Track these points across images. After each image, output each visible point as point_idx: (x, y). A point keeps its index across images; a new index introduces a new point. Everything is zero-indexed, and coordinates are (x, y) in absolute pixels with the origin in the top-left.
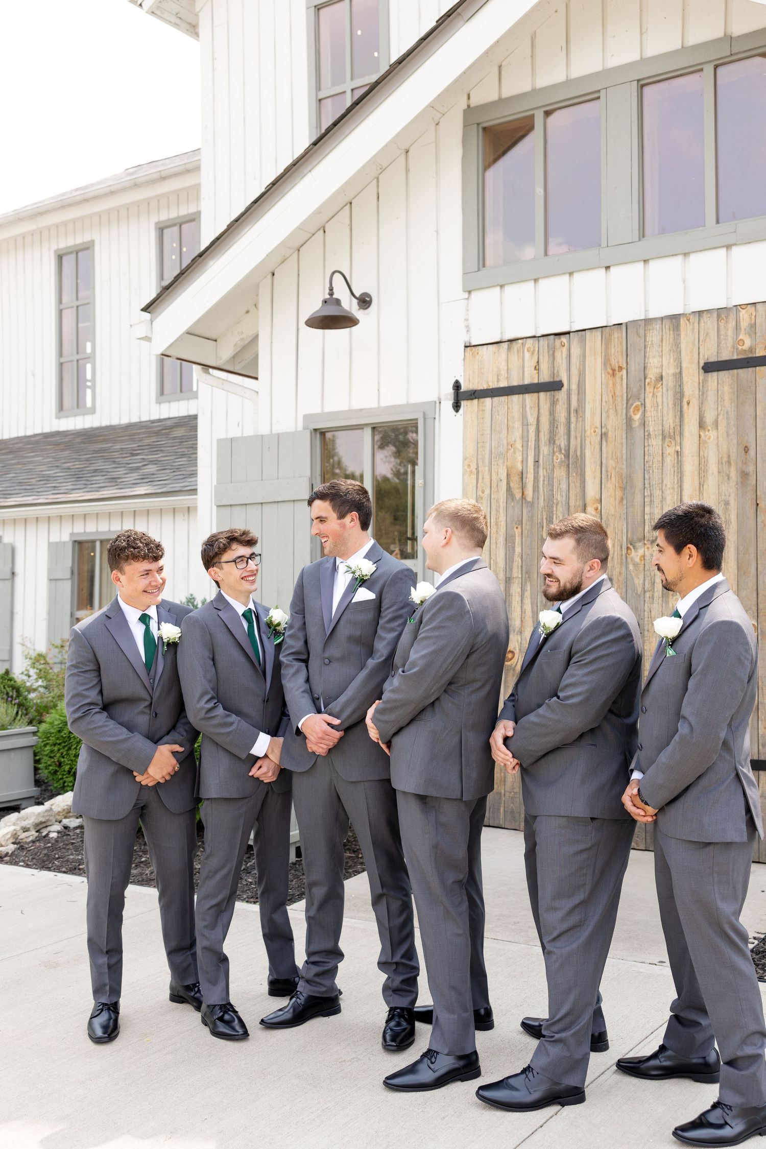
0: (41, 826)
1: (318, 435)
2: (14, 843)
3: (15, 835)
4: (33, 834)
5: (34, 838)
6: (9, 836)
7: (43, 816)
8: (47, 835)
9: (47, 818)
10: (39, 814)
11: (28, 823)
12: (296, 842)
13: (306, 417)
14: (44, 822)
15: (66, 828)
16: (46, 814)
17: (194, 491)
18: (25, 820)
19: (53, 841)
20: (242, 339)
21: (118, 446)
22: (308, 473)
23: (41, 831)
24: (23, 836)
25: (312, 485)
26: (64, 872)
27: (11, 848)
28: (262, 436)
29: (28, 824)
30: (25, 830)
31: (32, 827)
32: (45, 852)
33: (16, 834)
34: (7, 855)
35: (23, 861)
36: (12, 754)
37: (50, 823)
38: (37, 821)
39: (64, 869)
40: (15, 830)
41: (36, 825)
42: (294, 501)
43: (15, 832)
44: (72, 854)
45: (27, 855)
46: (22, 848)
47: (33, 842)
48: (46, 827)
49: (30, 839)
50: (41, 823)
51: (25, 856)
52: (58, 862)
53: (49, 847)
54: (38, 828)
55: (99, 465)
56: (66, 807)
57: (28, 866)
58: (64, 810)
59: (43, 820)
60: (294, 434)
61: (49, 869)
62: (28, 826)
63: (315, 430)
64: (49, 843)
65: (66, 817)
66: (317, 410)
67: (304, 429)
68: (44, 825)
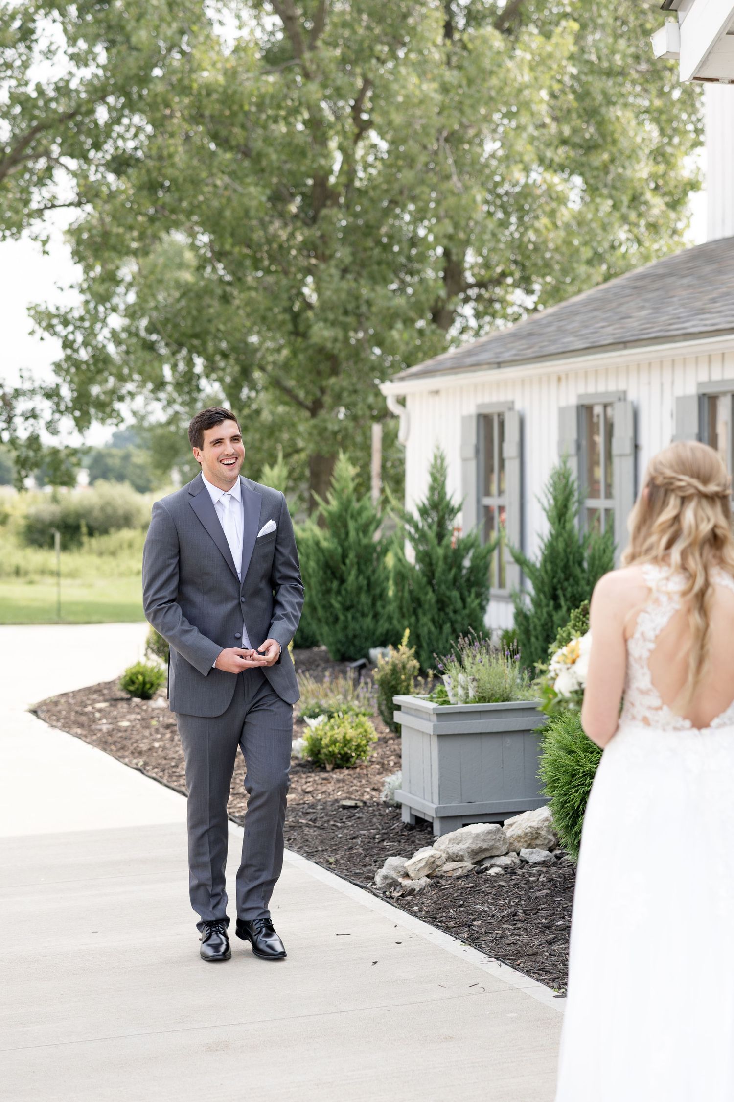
0: (484, 855)
2: (428, 876)
3: (435, 865)
4: (466, 866)
5: (465, 871)
6: (423, 864)
7: (484, 840)
8: (487, 869)
9: (491, 843)
10: (476, 836)
11: (462, 848)
14: (486, 850)
15: (521, 862)
16: (489, 837)
18: (458, 844)
23: (481, 862)
24: (447, 867)
27: (421, 882)
29: (462, 850)
30: (453, 858)
31: (468, 855)
32: (457, 894)
33: (433, 862)
34: (412, 892)
35: (420, 906)
37: (497, 853)
38: (474, 847)
40: (432, 856)
41: (474, 853)
43: (432, 859)
44: (484, 902)
45: (434, 896)
46: (435, 886)
47: (458, 878)
48: (492, 857)
49: (458, 873)
50: (484, 850)
52: (455, 912)
54: (478, 858)
56: (529, 830)
58: (526, 834)
59: (485, 846)
61: (434, 921)
62: (461, 853)
64: (475, 881)
65: (528, 846)
68: (488, 854)
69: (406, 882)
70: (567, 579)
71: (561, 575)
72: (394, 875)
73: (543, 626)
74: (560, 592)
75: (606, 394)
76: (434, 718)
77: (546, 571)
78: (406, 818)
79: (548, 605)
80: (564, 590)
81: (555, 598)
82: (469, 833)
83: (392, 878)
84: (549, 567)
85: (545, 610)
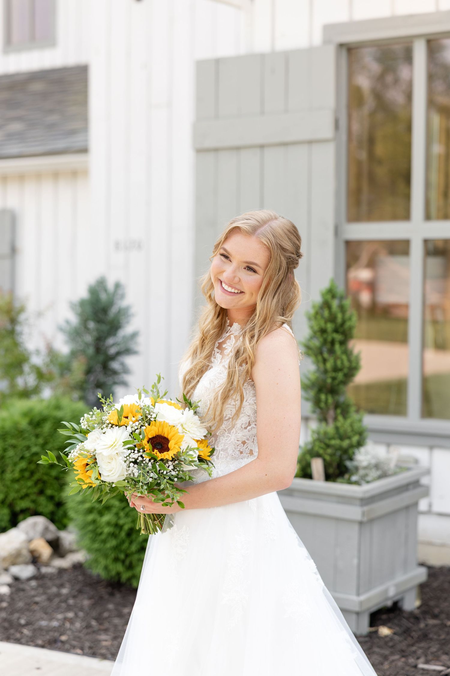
1: (345, 51)
13: (328, 29)
15: (16, 579)
17: (84, 150)
25: (338, 120)
42: (310, 142)
44: (42, 619)
60: (310, 51)
63: (341, 46)
65: (14, 564)
66: (341, 18)
67: (325, 44)
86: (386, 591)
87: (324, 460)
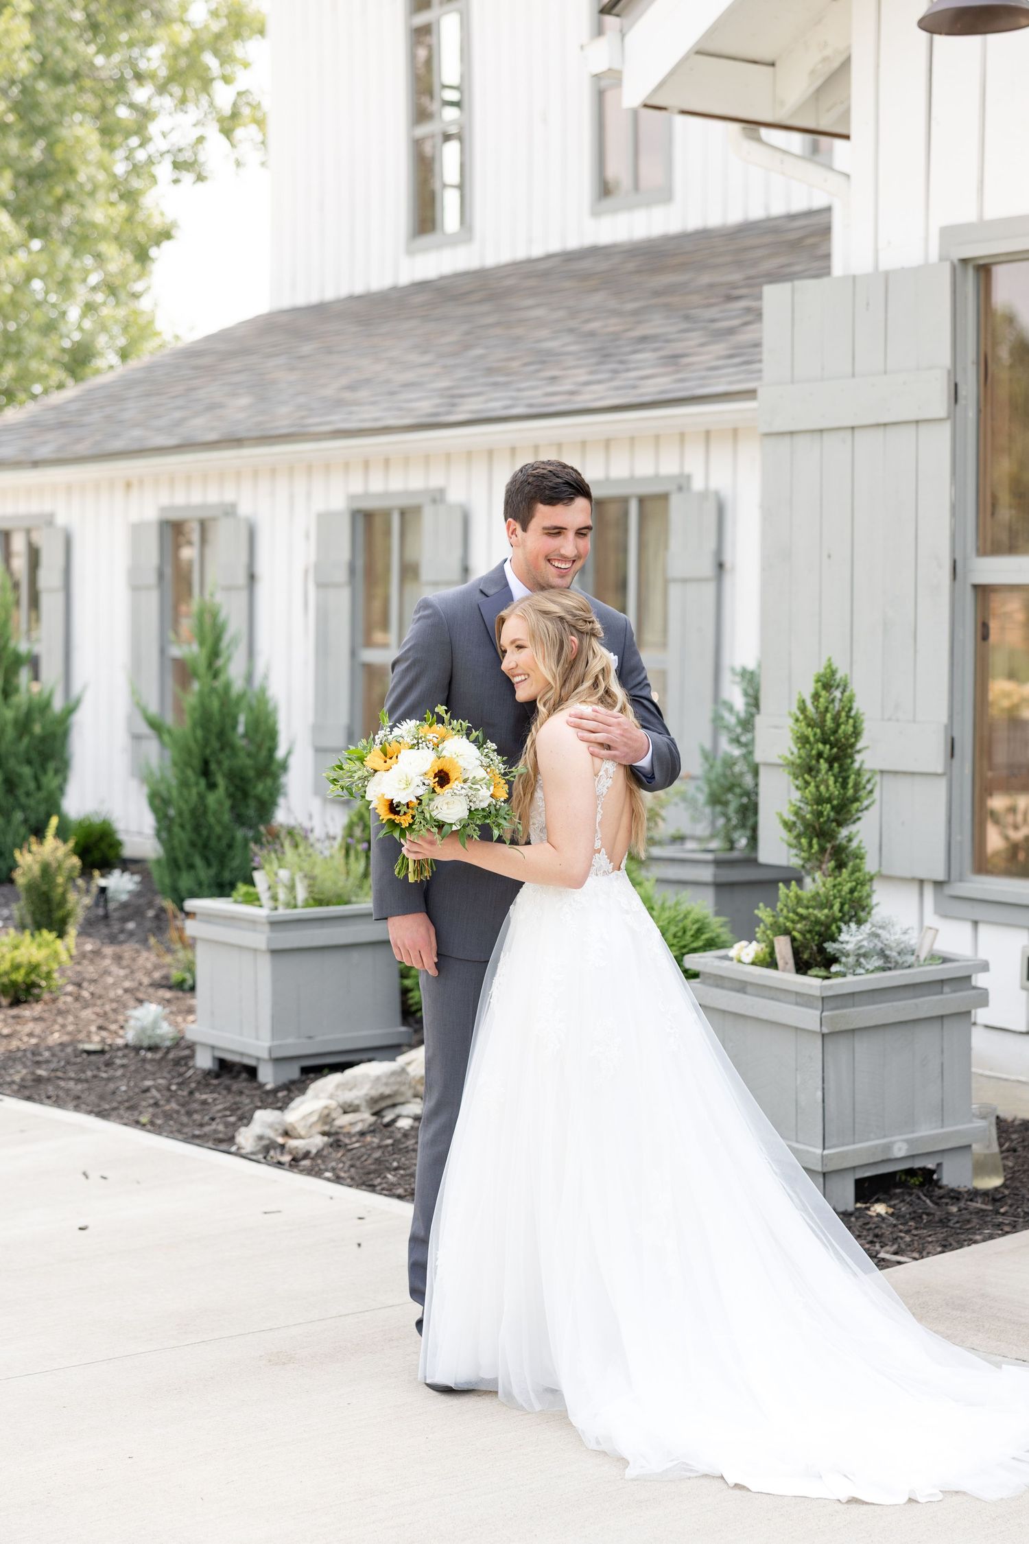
0: (383, 1104)
1: (971, 273)
2: (324, 1134)
3: (326, 1118)
4: (365, 1118)
5: (366, 1125)
6: (314, 1118)
7: (386, 1084)
8: (394, 1121)
9: (395, 1088)
10: (378, 1078)
11: (356, 1095)
12: (854, 1168)
13: (948, 233)
14: (389, 1096)
16: (392, 1080)
18: (351, 1090)
19: (399, 1136)
20: (825, 59)
21: (705, 279)
22: (944, 357)
23: (384, 1113)
24: (343, 1120)
25: (956, 385)
26: (400, 1197)
27: (316, 1142)
28: (854, 277)
29: (357, 1098)
30: (348, 1109)
31: (364, 1104)
32: (377, 1154)
33: (328, 1115)
34: (306, 1155)
35: (333, 1170)
36: (355, 956)
37: (399, 1099)
38: (375, 1093)
39: (400, 1191)
40: (326, 1107)
41: (373, 1101)
42: (917, 422)
43: (326, 1112)
45: (344, 1159)
46: (337, 1144)
47: (362, 1134)
48: (394, 1106)
49: (358, 1128)
50: (383, 1097)
51: (340, 1160)
52: (394, 1176)
53: (387, 1146)
54: (377, 1108)
55: (656, 324)
57: (338, 1180)
59: (387, 1091)
60: (916, 271)
61: (372, 1188)
62: (357, 1102)
63: (964, 261)
64: (389, 1137)
66: (966, 214)
67: (942, 259)
68: (389, 1102)
69: (292, 1143)
70: (222, 749)
71: (215, 744)
72: (270, 1134)
73: (193, 812)
74: (213, 766)
75: (204, 506)
76: (267, 928)
77: (196, 741)
78: (204, 1061)
79: (197, 784)
80: (219, 763)
81: (206, 772)
82: (366, 1076)
83: (269, 1139)
84: (199, 733)
85: (194, 791)
86: (888, 1147)
87: (793, 940)
